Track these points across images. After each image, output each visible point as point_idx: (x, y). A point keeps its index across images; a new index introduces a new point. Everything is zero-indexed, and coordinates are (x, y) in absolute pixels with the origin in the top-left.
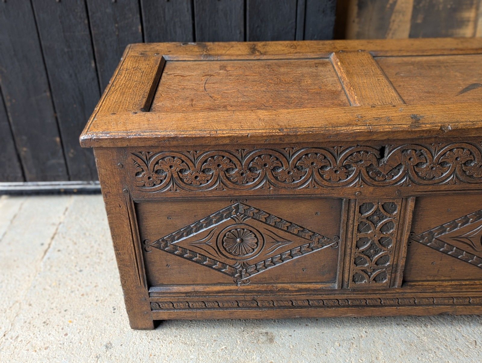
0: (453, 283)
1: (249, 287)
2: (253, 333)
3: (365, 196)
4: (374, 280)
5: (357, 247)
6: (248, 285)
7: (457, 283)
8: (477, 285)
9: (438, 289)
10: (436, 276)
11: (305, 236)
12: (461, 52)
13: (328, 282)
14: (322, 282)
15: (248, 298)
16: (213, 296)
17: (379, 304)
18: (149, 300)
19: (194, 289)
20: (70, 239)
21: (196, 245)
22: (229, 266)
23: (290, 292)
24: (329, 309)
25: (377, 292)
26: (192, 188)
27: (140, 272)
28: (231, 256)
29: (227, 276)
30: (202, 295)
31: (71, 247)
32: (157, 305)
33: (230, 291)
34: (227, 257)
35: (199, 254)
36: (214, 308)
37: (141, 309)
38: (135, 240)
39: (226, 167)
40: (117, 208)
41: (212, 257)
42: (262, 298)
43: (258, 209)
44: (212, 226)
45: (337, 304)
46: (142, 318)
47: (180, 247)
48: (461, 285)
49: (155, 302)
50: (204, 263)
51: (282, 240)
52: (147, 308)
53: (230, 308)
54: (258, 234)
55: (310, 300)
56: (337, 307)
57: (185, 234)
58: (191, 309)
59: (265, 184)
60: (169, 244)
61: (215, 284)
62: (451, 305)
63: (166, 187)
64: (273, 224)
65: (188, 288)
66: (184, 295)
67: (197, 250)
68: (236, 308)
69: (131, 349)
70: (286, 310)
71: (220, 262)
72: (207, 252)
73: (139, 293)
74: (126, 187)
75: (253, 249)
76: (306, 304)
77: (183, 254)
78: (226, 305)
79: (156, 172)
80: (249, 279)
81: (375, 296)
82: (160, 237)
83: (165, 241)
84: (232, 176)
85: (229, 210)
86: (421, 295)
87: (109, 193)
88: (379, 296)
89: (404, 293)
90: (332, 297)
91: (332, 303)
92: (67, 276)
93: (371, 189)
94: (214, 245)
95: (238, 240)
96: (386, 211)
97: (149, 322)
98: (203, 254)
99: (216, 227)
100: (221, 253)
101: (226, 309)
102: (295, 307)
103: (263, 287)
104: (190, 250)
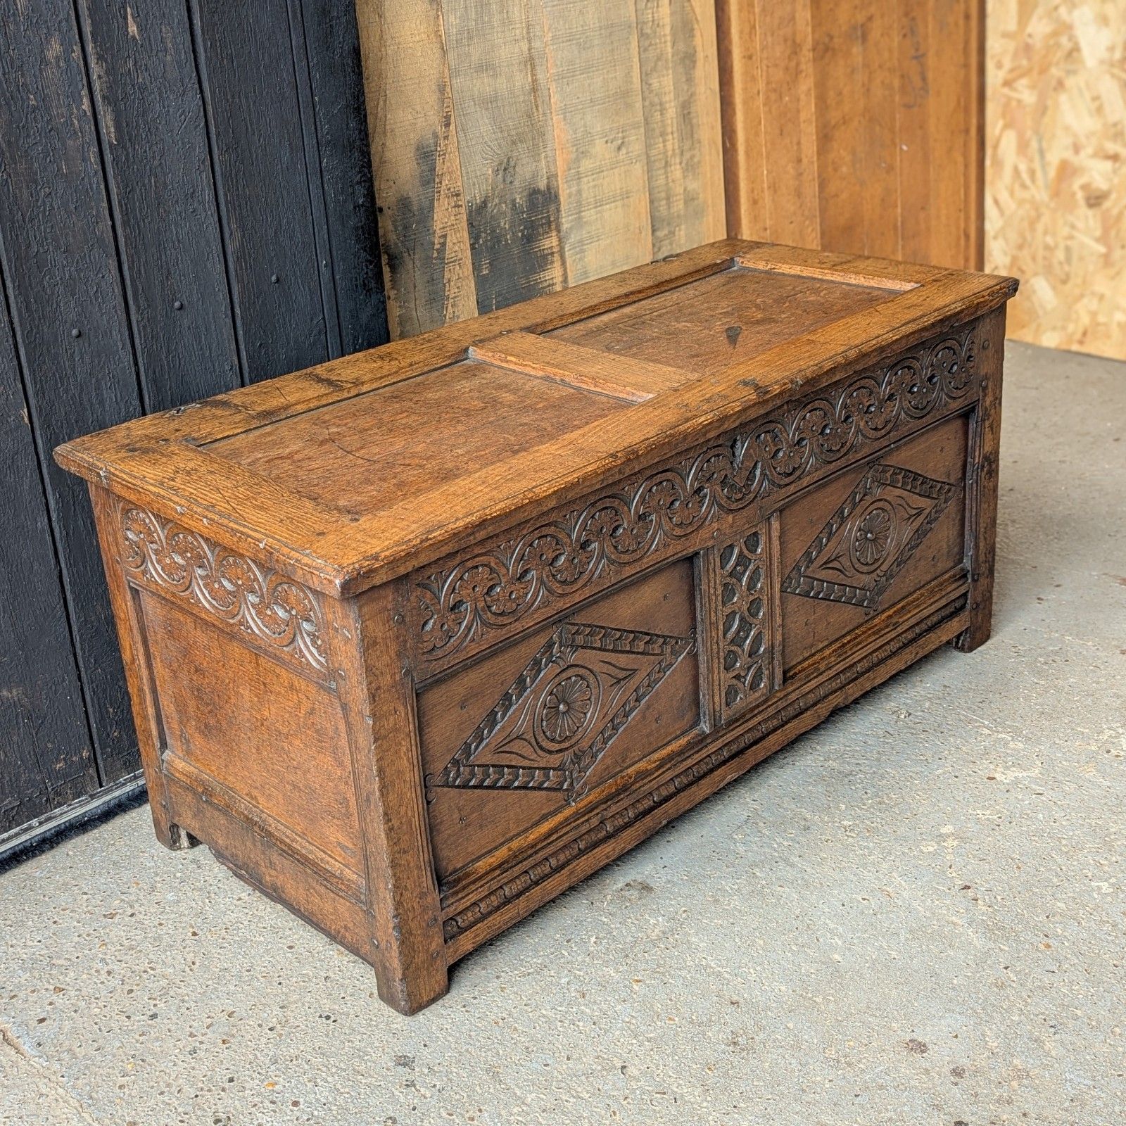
0: (834, 647)
1: (590, 798)
2: (609, 897)
3: (725, 534)
4: (751, 689)
5: (725, 635)
6: (587, 796)
7: (838, 645)
8: (860, 636)
9: (822, 667)
10: (812, 646)
11: (653, 649)
12: (640, 296)
13: (692, 727)
14: (683, 733)
15: (595, 822)
16: (542, 848)
17: (760, 734)
18: (442, 917)
19: (510, 849)
20: (34, 991)
21: (504, 749)
22: (554, 769)
23: (650, 775)
24: (702, 782)
25: (756, 712)
26: (505, 620)
27: (426, 856)
28: (555, 747)
29: (553, 794)
30: (525, 855)
31: (59, 1000)
32: (454, 923)
33: (566, 822)
34: (550, 752)
35: (508, 767)
36: (544, 878)
37: (427, 951)
38: (418, 782)
39: (551, 555)
40: (392, 719)
41: (526, 763)
42: (614, 809)
43: (589, 626)
44: (526, 694)
45: (710, 766)
46: (429, 974)
47: (478, 766)
48: (844, 645)
49: (451, 919)
50: (516, 784)
51: (624, 674)
52: (438, 941)
53: (568, 862)
54: (591, 679)
55: (677, 776)
56: (712, 771)
57: (486, 732)
58: (508, 901)
59: (603, 566)
60: (462, 769)
61: (537, 824)
62: (840, 688)
63: (466, 636)
64: (611, 647)
65: (502, 853)
66: (498, 872)
67: (505, 759)
68: (576, 857)
69: (450, 1039)
70: (648, 818)
71: (539, 769)
72: (521, 756)
73: (425, 909)
74: (406, 662)
75: (585, 714)
76: (672, 789)
77: (483, 781)
78: (562, 858)
79: (452, 609)
80: (585, 783)
81: (755, 721)
82: (449, 758)
83: (456, 763)
84: (559, 571)
85: (550, 645)
86: (806, 688)
87: (379, 688)
88: (760, 718)
89: (788, 694)
90: (704, 753)
91: (704, 768)
92: (137, 1041)
93: (730, 518)
94: (529, 736)
95: (561, 706)
96: (750, 551)
97: (441, 976)
98: (513, 764)
99: (532, 692)
100: (541, 748)
101: (562, 867)
102: (658, 805)
103: (610, 786)
104: (493, 766)
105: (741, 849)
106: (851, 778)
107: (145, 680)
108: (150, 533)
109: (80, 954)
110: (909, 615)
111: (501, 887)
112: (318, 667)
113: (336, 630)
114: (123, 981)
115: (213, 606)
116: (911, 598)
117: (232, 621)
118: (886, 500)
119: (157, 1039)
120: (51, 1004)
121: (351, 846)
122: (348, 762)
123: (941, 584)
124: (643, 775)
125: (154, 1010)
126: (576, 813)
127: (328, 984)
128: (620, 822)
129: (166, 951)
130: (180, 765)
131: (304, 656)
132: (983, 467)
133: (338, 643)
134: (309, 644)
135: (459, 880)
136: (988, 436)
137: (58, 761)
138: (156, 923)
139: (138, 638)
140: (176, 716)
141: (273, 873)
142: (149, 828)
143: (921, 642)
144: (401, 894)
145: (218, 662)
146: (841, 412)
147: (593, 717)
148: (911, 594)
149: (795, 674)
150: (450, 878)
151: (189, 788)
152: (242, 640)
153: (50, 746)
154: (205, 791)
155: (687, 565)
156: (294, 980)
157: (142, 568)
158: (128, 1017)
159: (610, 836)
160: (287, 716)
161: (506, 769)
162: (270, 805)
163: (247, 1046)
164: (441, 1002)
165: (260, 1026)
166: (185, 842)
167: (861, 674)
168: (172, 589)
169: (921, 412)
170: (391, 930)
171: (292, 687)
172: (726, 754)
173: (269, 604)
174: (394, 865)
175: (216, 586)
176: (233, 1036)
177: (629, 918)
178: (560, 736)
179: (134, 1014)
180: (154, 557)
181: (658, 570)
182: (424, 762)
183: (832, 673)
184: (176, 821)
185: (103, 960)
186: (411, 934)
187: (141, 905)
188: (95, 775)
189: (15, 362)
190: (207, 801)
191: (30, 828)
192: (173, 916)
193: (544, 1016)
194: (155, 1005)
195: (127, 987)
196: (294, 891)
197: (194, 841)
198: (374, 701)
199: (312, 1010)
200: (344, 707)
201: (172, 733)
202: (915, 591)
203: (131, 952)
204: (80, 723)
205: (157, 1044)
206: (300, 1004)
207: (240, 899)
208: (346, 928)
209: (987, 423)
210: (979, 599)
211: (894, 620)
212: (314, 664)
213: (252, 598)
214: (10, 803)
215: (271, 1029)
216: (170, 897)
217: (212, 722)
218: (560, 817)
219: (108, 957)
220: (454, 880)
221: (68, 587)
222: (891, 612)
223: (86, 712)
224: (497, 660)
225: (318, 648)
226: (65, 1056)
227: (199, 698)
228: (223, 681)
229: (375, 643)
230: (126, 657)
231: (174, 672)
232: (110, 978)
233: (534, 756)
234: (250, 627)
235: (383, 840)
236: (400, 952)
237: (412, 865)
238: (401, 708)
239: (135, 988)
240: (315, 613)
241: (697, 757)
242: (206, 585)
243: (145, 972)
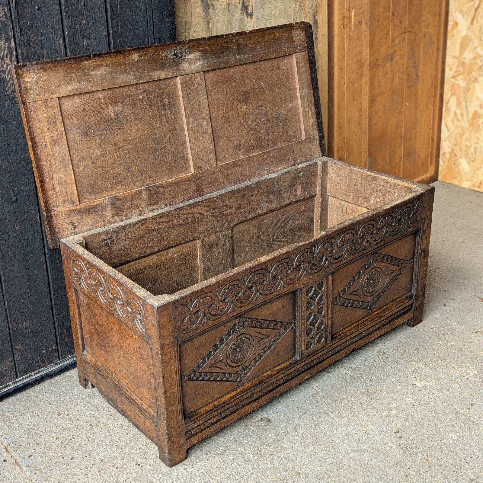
0: (354, 325)
1: (248, 385)
2: (254, 424)
3: (309, 282)
4: (317, 343)
5: (307, 322)
6: (247, 384)
7: (356, 325)
8: (365, 321)
9: (348, 334)
10: (345, 325)
11: (277, 327)
13: (292, 357)
14: (288, 360)
15: (249, 394)
16: (227, 404)
17: (320, 360)
18: (185, 430)
19: (214, 405)
20: (28, 444)
21: (214, 366)
22: (234, 373)
23: (273, 376)
24: (295, 379)
25: (319, 351)
26: (216, 317)
27: (179, 407)
28: (235, 365)
29: (233, 383)
30: (220, 407)
31: (38, 448)
32: (190, 432)
33: (238, 394)
34: (233, 367)
35: (215, 373)
36: (227, 416)
37: (179, 443)
38: (178, 379)
39: (236, 292)
40: (169, 355)
41: (223, 371)
42: (257, 390)
43: (251, 318)
44: (223, 345)
45: (299, 373)
46: (179, 451)
47: (203, 372)
48: (358, 325)
49: (189, 431)
50: (218, 379)
51: (265, 337)
52: (183, 439)
53: (237, 410)
54: (251, 339)
55: (284, 377)
56: (299, 374)
57: (207, 359)
58: (212, 424)
59: (258, 296)
60: (196, 373)
61: (226, 394)
62: (356, 342)
63: (200, 323)
64: (259, 326)
65: (211, 406)
66: (209, 413)
67: (214, 370)
68: (241, 408)
69: (185, 478)
70: (272, 393)
71: (228, 373)
72: (220, 368)
73: (179, 427)
74: (176, 334)
75: (248, 352)
76: (282, 382)
77: (205, 378)
78: (235, 408)
79: (195, 313)
80: (246, 379)
81: (318, 355)
82: (191, 369)
83: (194, 371)
84: (239, 298)
85: (234, 326)
86: (341, 342)
87: (164, 344)
88: (320, 354)
89: (333, 344)
90: (296, 368)
91: (296, 373)
92: (66, 468)
93: (311, 276)
94: (224, 361)
95: (238, 349)
96: (319, 289)
97: (184, 453)
98: (217, 371)
99: (226, 344)
100: (229, 365)
101: (235, 411)
102: (276, 388)
103: (256, 380)
104: (209, 372)
105: (309, 407)
106: (357, 380)
107: (78, 324)
108: (83, 271)
109: (46, 430)
110: (387, 313)
111: (210, 419)
112: (142, 332)
113: (150, 320)
114: (62, 442)
115: (105, 302)
116: (388, 306)
117: (111, 309)
118: (379, 268)
119: (73, 468)
120: (34, 450)
121: (151, 400)
122: (152, 369)
123: (401, 300)
124: (270, 376)
125: (73, 456)
126: (242, 391)
127: (140, 451)
128: (260, 394)
129: (79, 431)
130: (90, 357)
131: (137, 327)
132: (422, 254)
133: (150, 325)
134: (139, 323)
135: (193, 416)
136: (424, 242)
137: (43, 350)
138: (77, 419)
139: (76, 307)
140: (89, 339)
141: (122, 404)
142: (77, 378)
143: (391, 323)
144: (169, 422)
145: (105, 322)
146: (360, 234)
147: (250, 353)
148: (388, 304)
149: (337, 337)
150: (190, 415)
151: (92, 367)
152: (114, 316)
153: (40, 344)
154: (98, 369)
155: (292, 294)
156: (127, 448)
157: (79, 282)
158: (63, 458)
159: (255, 400)
160: (130, 347)
161: (214, 373)
162: (122, 379)
163: (107, 474)
164: (183, 462)
165: (113, 466)
166: (90, 386)
167: (364, 337)
168: (90, 293)
169: (394, 233)
170: (165, 435)
171: (132, 337)
172: (305, 368)
173: (125, 305)
174: (167, 410)
175: (106, 295)
176: (102, 469)
177: (261, 433)
178: (237, 361)
179: (65, 457)
180: (84, 279)
181: (280, 297)
182: (181, 371)
183: (352, 336)
184: (87, 378)
185: (55, 433)
186: (173, 437)
187: (71, 411)
188: (57, 356)
189: (36, 198)
190: (99, 373)
191: (31, 376)
192: (83, 416)
193: (223, 472)
194: (73, 454)
195: (63, 445)
196: (129, 412)
197: (93, 386)
198: (162, 348)
199: (133, 461)
200: (151, 349)
201: (87, 345)
202: (390, 303)
203: (66, 430)
204: (53, 336)
205: (73, 470)
206: (129, 458)
207: (109, 412)
208: (148, 430)
209: (424, 236)
210: (418, 306)
211: (380, 315)
212: (141, 331)
213: (119, 302)
214: (24, 365)
215: (117, 468)
216: (83, 408)
217: (102, 343)
218: (235, 392)
219: (57, 432)
220: (191, 416)
221: (51, 284)
222: (379, 312)
223: (55, 331)
224: (213, 332)
225: (142, 325)
226: (38, 472)
227: (98, 334)
228: (107, 329)
229: (164, 327)
230: (71, 314)
231: (89, 322)
232: (57, 441)
233: (226, 368)
234: (118, 312)
235: (163, 401)
236: (168, 443)
237: (174, 410)
238: (173, 351)
239: (66, 446)
240: (142, 312)
241: (293, 369)
242: (102, 294)
243: (71, 439)
